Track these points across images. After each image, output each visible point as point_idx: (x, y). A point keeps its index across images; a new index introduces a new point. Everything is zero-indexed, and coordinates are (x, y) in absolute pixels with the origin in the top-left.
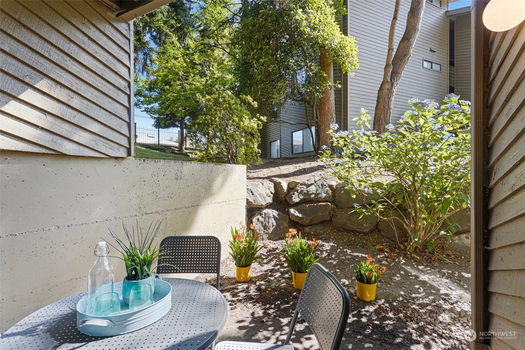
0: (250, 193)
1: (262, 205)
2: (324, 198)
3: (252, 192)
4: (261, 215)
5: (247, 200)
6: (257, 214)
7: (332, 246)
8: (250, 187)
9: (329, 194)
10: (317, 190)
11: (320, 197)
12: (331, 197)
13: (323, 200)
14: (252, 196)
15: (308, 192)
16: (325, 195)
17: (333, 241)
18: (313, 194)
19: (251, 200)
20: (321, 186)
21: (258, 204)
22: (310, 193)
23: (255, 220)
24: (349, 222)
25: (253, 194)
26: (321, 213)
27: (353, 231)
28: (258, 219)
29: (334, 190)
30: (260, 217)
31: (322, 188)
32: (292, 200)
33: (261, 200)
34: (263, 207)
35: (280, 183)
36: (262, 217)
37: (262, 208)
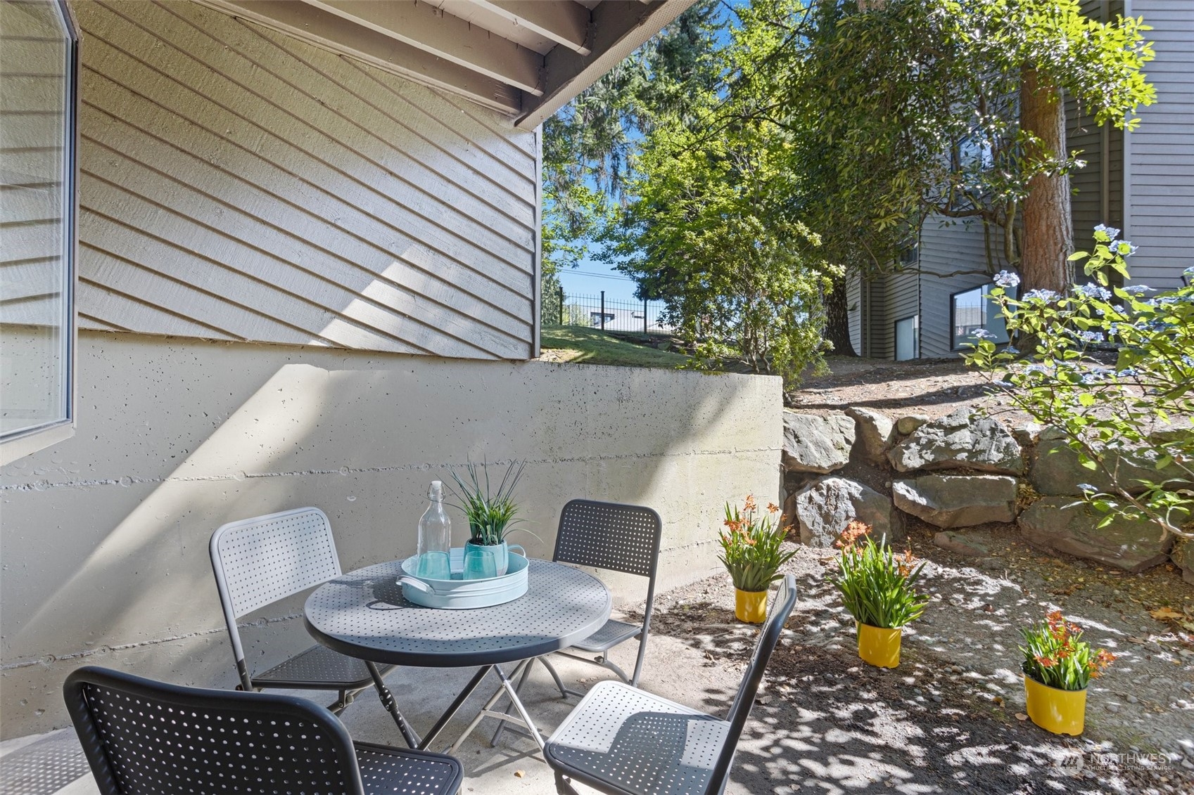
0: (792, 438)
1: (820, 467)
2: (996, 464)
3: (796, 436)
4: (817, 490)
5: (784, 453)
6: (808, 486)
7: (1004, 589)
8: (791, 425)
9: (1012, 454)
10: (977, 442)
11: (984, 461)
12: (1020, 462)
13: (994, 469)
14: (795, 444)
15: (948, 444)
16: (1001, 455)
17: (1013, 577)
18: (963, 450)
19: (794, 453)
20: (988, 433)
21: (811, 464)
22: (953, 447)
23: (802, 499)
24: (1070, 534)
25: (799, 442)
26: (985, 501)
27: (1086, 560)
28: (811, 499)
29: (1032, 446)
30: (814, 494)
31: (992, 438)
32: (901, 463)
33: (818, 455)
34: (825, 472)
35: (871, 419)
36: (821, 494)
37: (823, 475)
